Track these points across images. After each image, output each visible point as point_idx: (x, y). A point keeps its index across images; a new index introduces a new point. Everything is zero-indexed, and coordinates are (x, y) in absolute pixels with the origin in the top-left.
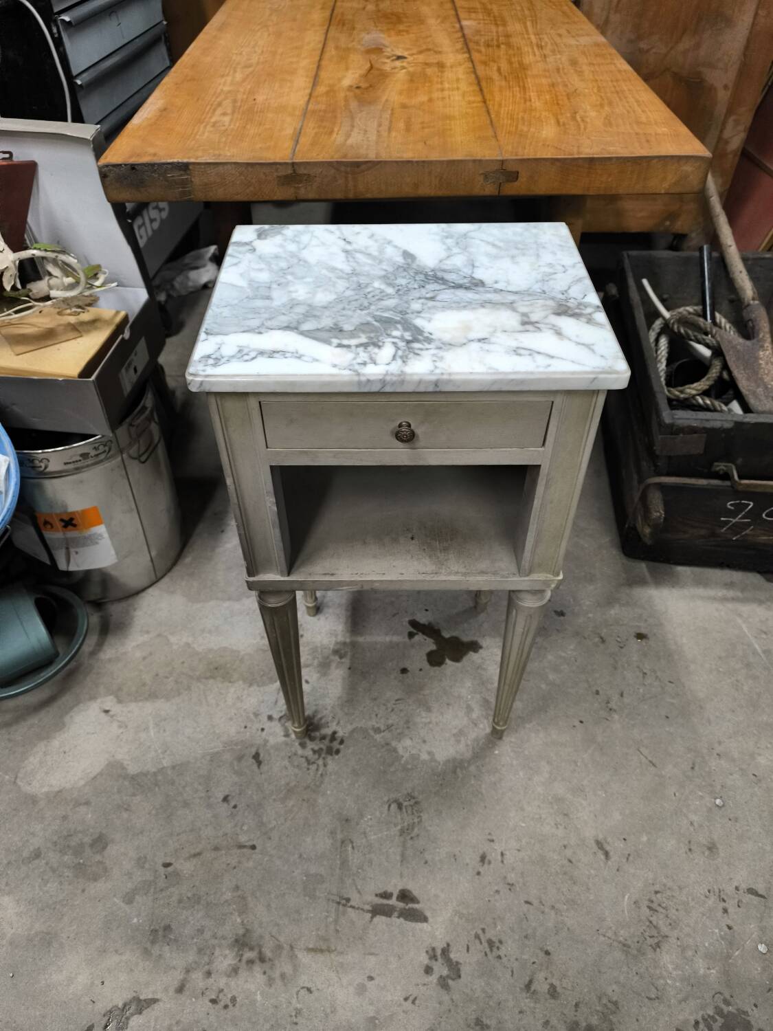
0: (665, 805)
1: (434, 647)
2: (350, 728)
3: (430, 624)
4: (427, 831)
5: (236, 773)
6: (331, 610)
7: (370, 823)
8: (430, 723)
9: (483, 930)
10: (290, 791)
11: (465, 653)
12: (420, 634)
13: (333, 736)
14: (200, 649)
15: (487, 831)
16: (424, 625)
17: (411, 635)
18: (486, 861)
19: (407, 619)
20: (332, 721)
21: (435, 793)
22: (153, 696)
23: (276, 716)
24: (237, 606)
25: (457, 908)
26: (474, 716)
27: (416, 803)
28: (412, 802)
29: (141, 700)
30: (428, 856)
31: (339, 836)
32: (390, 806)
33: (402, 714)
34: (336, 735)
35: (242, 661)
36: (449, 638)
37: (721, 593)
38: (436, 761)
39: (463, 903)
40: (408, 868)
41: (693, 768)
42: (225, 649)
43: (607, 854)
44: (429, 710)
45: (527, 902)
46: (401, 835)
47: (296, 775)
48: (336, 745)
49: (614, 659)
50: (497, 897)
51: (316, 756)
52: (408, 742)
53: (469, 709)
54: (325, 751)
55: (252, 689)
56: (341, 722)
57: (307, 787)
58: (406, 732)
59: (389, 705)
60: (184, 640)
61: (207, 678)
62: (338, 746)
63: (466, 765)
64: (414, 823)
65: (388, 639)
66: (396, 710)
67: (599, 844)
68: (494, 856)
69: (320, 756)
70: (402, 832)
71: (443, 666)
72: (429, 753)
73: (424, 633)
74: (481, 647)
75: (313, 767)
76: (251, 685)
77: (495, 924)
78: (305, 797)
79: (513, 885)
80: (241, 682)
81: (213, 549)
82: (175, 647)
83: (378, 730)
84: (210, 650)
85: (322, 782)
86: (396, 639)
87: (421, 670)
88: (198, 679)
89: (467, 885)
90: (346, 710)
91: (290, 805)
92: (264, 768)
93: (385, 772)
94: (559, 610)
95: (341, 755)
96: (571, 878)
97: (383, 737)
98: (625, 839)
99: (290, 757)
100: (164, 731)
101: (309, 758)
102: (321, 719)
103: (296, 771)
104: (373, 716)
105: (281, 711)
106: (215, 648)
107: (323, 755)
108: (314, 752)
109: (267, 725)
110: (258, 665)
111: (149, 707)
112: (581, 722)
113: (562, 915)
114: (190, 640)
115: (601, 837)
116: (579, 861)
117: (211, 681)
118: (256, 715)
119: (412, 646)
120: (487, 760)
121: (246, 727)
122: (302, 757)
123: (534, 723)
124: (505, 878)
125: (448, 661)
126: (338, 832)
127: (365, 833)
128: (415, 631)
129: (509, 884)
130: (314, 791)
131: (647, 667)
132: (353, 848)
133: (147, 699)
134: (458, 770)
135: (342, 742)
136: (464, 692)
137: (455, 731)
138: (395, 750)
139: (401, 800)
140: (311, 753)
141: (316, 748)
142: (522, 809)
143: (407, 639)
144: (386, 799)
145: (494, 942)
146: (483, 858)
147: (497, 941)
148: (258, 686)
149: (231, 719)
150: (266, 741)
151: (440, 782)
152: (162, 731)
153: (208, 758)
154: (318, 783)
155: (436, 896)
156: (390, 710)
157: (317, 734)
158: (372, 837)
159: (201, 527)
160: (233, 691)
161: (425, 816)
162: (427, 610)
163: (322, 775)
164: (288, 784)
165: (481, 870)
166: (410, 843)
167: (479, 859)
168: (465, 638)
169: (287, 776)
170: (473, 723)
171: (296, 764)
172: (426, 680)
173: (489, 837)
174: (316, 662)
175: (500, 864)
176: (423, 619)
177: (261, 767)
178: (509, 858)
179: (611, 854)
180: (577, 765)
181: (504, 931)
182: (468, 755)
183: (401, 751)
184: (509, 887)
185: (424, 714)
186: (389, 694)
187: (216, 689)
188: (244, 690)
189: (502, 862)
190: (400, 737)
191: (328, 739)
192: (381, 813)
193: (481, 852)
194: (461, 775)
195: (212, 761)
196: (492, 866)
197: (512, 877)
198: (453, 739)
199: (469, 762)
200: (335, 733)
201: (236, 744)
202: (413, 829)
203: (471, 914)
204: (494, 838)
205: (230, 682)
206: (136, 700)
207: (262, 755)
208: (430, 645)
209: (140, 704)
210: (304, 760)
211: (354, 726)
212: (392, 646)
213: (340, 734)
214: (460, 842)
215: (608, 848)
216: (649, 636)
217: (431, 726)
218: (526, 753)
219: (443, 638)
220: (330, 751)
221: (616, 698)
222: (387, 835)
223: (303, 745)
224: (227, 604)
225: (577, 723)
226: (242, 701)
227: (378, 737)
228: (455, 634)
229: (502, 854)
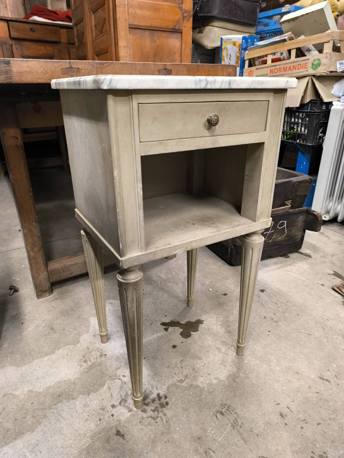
0: (329, 348)
1: (181, 330)
2: (165, 388)
3: (172, 321)
4: (245, 418)
5: (110, 451)
6: (115, 336)
7: (213, 432)
8: (205, 364)
9: (312, 452)
10: (154, 442)
11: (198, 326)
12: (170, 327)
13: (159, 397)
14: (42, 390)
15: (272, 401)
16: (169, 323)
17: (166, 330)
18: (284, 416)
19: (159, 324)
20: (153, 389)
21: (234, 396)
22: (19, 434)
23: (117, 403)
24: (53, 356)
25: (291, 450)
26: (223, 350)
27: (228, 407)
28: (226, 407)
29: (10, 442)
30: (256, 431)
31: (201, 451)
32: (216, 416)
33: (188, 367)
34: (160, 395)
35: (74, 383)
36: (185, 323)
37: (275, 267)
38: (222, 381)
39: (292, 445)
40: (251, 444)
41: (324, 329)
42: (59, 382)
43: (328, 380)
44: (200, 358)
45: (318, 424)
46: (234, 429)
47: (151, 430)
48: (163, 401)
49: (260, 302)
50: (304, 430)
51: (156, 413)
52: (201, 379)
53: (219, 349)
54: (159, 407)
55: (90, 396)
56: (158, 387)
57: (162, 434)
58: (197, 374)
59: (178, 366)
60: (26, 389)
61: (55, 405)
62: (165, 401)
63: (237, 375)
64: (235, 418)
65: (155, 336)
66: (183, 366)
67: (321, 378)
68: (285, 411)
69: (158, 411)
70: (233, 426)
71: (192, 336)
72: (216, 378)
73: (172, 326)
74: (203, 321)
75: (159, 420)
76: (89, 394)
77: (314, 445)
78: (165, 440)
79: (305, 420)
80: (81, 396)
81: (21, 333)
82: (22, 397)
83: (181, 381)
84: (49, 387)
85: (169, 425)
86: (159, 334)
87: (182, 342)
88: (50, 408)
89: (285, 434)
90: (156, 379)
91: (159, 450)
92: (128, 437)
93: (201, 400)
94: (224, 293)
95: (170, 404)
96: (325, 400)
97: (186, 383)
98: (328, 370)
99: (140, 422)
100: (40, 452)
101: (153, 416)
102: (145, 391)
103: (149, 427)
104: (174, 375)
105: (118, 399)
106: (51, 385)
107: (160, 410)
108: (154, 411)
109: (114, 411)
110: (87, 381)
111: (19, 443)
112: (269, 332)
113: (337, 420)
114: (30, 388)
115: (319, 375)
116: (320, 390)
117: (59, 405)
118: (103, 409)
119: (170, 334)
120: (245, 367)
121: (100, 420)
122: (148, 418)
123: (251, 341)
124: (299, 418)
125: (192, 333)
126: (199, 448)
127: (214, 440)
128: (167, 327)
129: (303, 420)
130: (168, 433)
131: (275, 301)
132: (214, 452)
133: (15, 439)
134: (236, 379)
135: (166, 397)
136: (210, 343)
137: (220, 362)
138: (198, 386)
139: (220, 410)
140: (152, 412)
141: (153, 408)
142: (279, 381)
143: (165, 332)
144: (212, 414)
145: (323, 455)
146: (281, 415)
147: (323, 454)
148: (94, 392)
149: (87, 420)
150: (119, 421)
151: (232, 389)
152: (38, 453)
153: (85, 452)
154: (167, 427)
155: (277, 450)
156: (180, 368)
157: (149, 400)
158: (220, 439)
159: (6, 326)
160: (79, 403)
161: (238, 411)
162: (166, 316)
163: (167, 421)
164: (150, 438)
165: (285, 422)
166: (241, 430)
167: (280, 417)
168: (193, 320)
169: (146, 434)
170: (225, 354)
171: (146, 424)
172: (188, 346)
173: (276, 403)
174: (123, 364)
175: (292, 413)
176: (167, 320)
177: (125, 437)
178: (293, 408)
179: (329, 379)
180: (283, 350)
181: (322, 446)
182: (235, 370)
183: (200, 385)
184: (304, 422)
185: (199, 362)
186: (174, 361)
187: (66, 408)
188: (85, 399)
189: (291, 411)
190: (195, 378)
191: (157, 400)
192: (215, 423)
193: (278, 412)
194: (239, 381)
195: (88, 453)
196: (289, 416)
197: (302, 416)
198: (221, 366)
199: (237, 373)
200: (158, 395)
201: (100, 433)
202: (238, 422)
203: (300, 448)
204: (278, 402)
205: (74, 399)
206: (6, 444)
207: (121, 431)
208: (179, 330)
209: (11, 444)
210: (150, 419)
211: (167, 386)
212: (159, 338)
213: (162, 393)
214: (265, 414)
215: (326, 378)
216: (265, 289)
217: (207, 365)
218: (259, 355)
219: (182, 324)
220: (162, 406)
221: (274, 316)
222: (227, 433)
223: (144, 411)
224: (46, 358)
225: (268, 333)
226: (88, 406)
227: (184, 384)
228: (187, 320)
229: (288, 408)
